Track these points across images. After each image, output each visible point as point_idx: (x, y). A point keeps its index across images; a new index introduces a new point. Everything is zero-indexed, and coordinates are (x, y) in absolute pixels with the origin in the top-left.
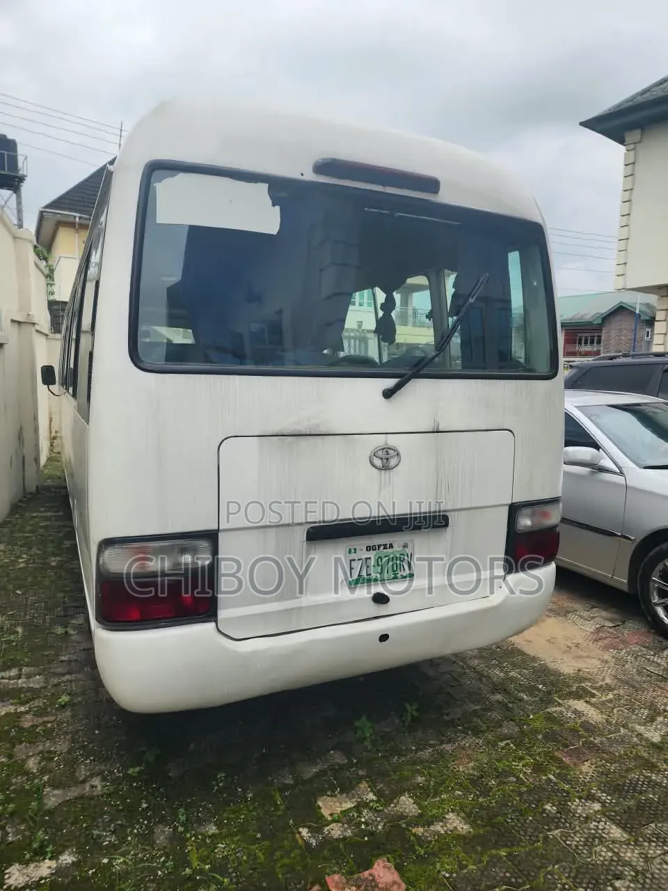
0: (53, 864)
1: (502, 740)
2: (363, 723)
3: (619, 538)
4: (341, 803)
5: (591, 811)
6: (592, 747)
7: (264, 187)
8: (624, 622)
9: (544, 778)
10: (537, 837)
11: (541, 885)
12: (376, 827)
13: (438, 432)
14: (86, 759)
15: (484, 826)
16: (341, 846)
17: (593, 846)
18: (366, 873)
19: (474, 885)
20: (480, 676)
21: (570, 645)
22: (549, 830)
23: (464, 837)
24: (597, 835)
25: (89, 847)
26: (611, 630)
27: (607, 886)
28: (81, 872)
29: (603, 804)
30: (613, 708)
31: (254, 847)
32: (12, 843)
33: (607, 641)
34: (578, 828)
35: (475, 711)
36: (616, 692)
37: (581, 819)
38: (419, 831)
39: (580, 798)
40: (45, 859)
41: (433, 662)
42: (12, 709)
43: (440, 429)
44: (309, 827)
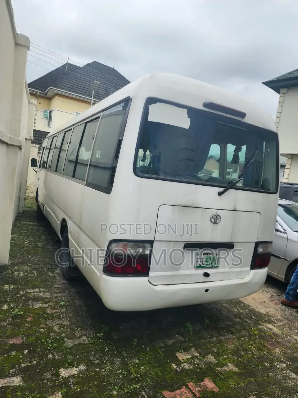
0: (77, 369)
1: (243, 337)
2: (188, 324)
3: (282, 259)
4: (185, 356)
5: (283, 367)
6: (278, 342)
7: (186, 110)
8: (281, 294)
9: (262, 353)
10: (264, 375)
11: (269, 393)
12: (202, 366)
13: (235, 211)
14: (78, 329)
15: (243, 369)
16: (189, 372)
17: (286, 380)
18: (202, 383)
19: (245, 391)
20: (229, 311)
21: (262, 302)
22: (268, 373)
23: (237, 373)
24: (287, 376)
25: (90, 364)
26: (277, 297)
27: (294, 395)
28: (89, 373)
29: (287, 364)
30: (284, 328)
31: (156, 369)
32: (58, 360)
33: (276, 301)
34: (279, 373)
35: (230, 325)
36: (283, 322)
37: (279, 369)
38: (219, 369)
39: (278, 362)
40: (73, 367)
41: (210, 304)
42: (41, 305)
43: (236, 210)
44: (175, 364)
